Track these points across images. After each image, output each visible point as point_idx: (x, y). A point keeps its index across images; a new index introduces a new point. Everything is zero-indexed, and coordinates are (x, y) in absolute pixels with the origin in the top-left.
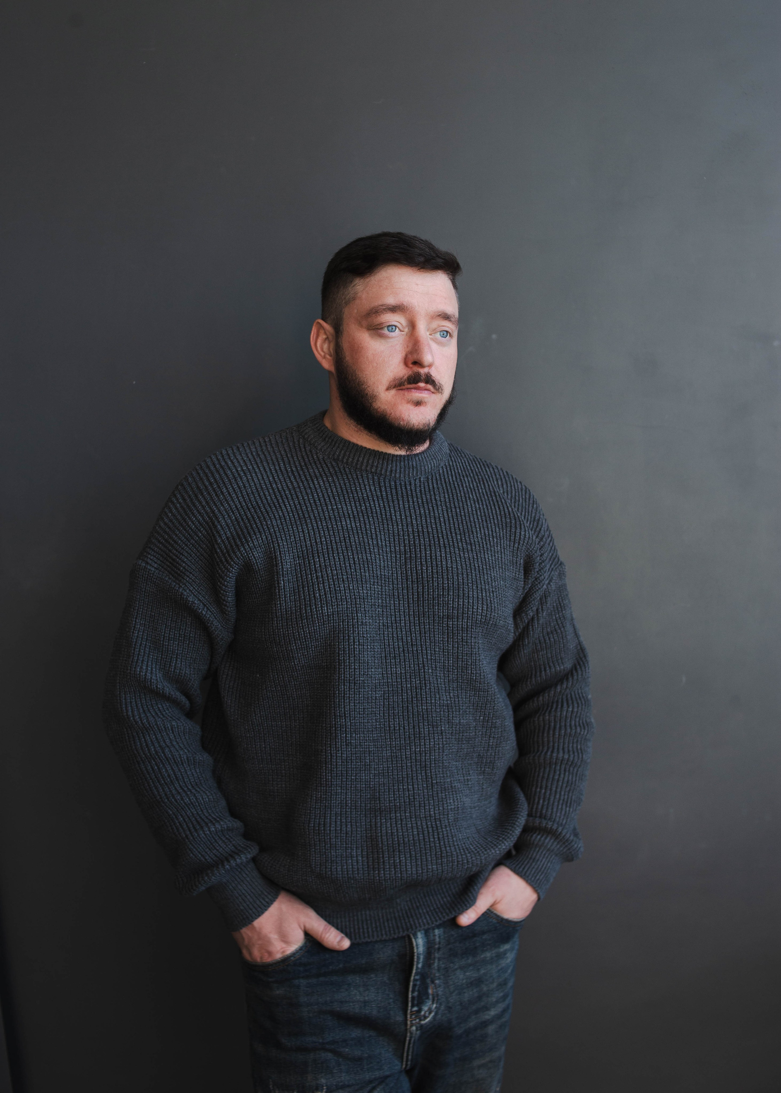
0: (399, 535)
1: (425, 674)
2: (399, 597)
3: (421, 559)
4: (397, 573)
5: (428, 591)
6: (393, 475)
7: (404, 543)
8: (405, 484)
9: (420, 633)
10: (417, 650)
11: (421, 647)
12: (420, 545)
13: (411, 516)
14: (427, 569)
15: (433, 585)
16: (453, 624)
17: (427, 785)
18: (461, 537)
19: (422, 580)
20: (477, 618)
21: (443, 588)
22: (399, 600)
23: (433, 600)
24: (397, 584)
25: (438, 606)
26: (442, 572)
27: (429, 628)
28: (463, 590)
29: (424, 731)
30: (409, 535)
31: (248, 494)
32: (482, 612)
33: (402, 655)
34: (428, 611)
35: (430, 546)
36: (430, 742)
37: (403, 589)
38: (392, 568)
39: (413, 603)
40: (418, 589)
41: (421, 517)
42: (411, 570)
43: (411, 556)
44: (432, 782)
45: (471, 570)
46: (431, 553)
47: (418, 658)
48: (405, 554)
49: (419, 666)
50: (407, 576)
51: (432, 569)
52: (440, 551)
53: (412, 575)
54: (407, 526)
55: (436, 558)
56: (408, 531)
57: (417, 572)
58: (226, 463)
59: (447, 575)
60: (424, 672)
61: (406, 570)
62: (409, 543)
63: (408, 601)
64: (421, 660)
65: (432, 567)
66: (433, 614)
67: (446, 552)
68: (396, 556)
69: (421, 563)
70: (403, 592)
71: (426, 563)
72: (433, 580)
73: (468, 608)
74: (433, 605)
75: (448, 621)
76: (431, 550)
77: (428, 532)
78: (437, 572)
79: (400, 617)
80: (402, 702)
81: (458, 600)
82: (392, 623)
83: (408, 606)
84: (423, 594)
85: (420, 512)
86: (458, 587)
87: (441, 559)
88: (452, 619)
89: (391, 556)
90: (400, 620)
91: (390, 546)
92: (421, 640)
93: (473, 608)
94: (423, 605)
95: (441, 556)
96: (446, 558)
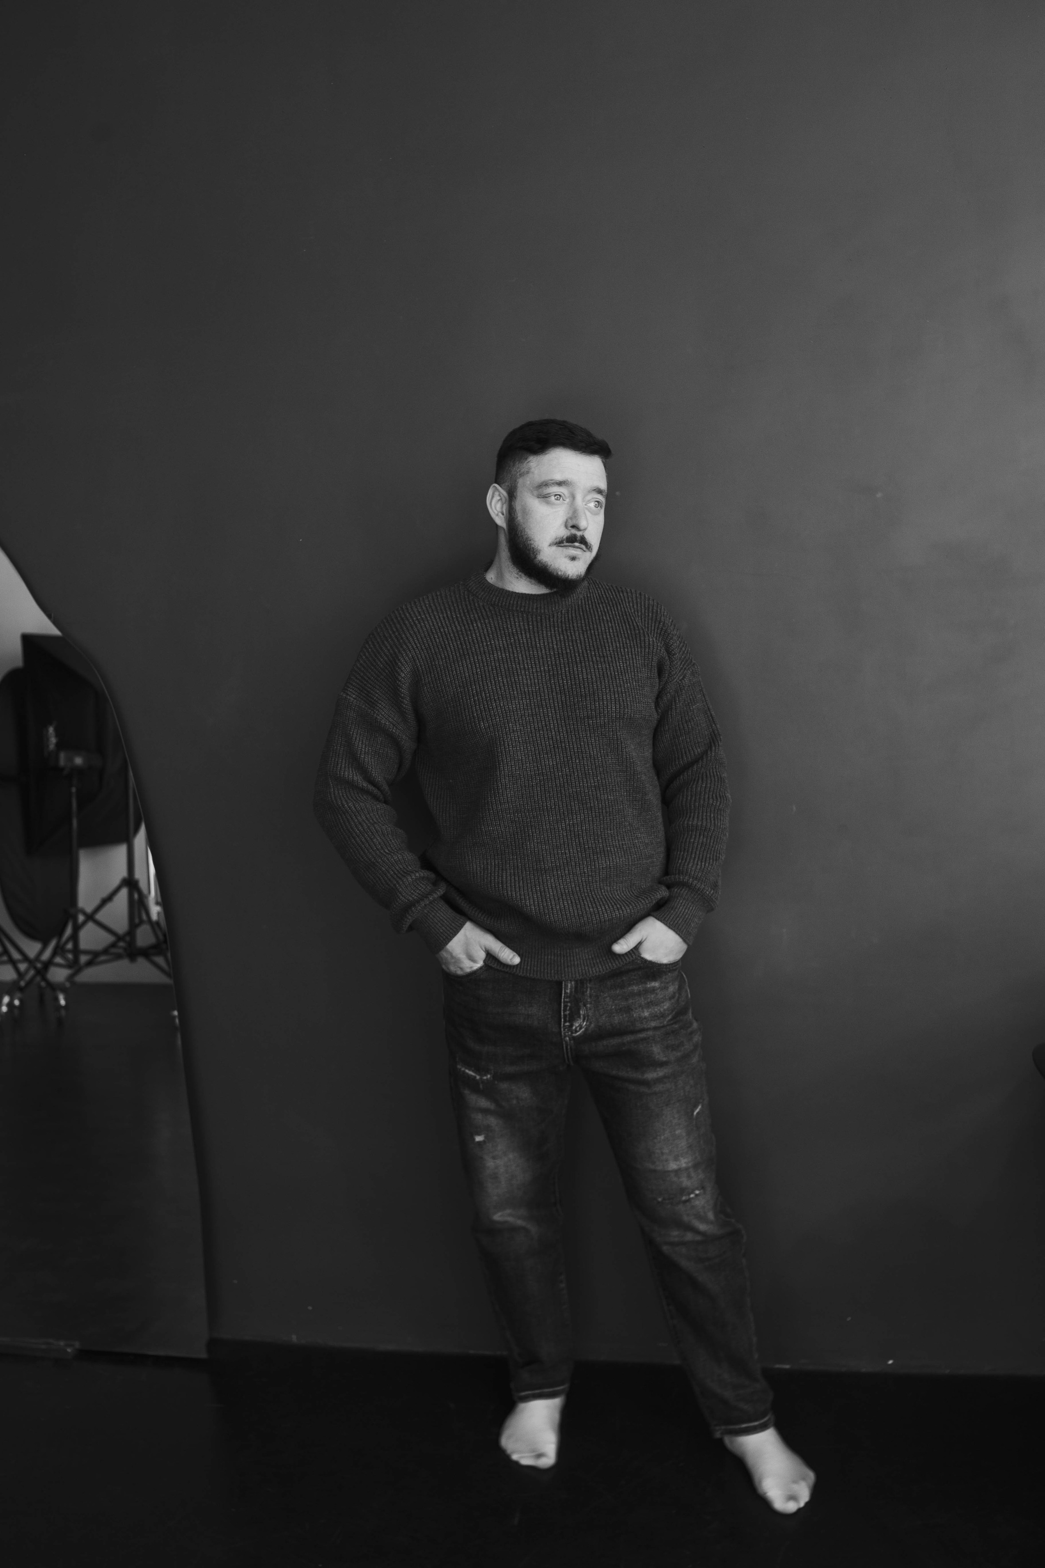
0: (543, 658)
1: (572, 765)
2: (546, 706)
3: (562, 675)
4: (543, 688)
5: (569, 699)
6: (539, 611)
7: (548, 664)
8: (549, 617)
9: (567, 732)
10: (565, 746)
11: (569, 743)
12: (560, 664)
13: (552, 643)
14: (567, 682)
15: (573, 694)
16: (592, 723)
17: (581, 849)
18: (595, 653)
19: (564, 691)
20: (612, 715)
21: (581, 696)
22: (547, 709)
23: (574, 706)
24: (545, 696)
25: (579, 709)
26: (579, 683)
27: (574, 727)
28: (598, 695)
29: (575, 809)
30: (551, 658)
31: (421, 638)
32: (616, 710)
33: (553, 750)
34: (572, 714)
35: (568, 664)
36: (580, 816)
37: (549, 700)
38: (538, 684)
39: (559, 709)
40: (561, 698)
41: (561, 642)
42: (555, 684)
43: (553, 674)
44: (584, 847)
45: (604, 677)
46: (569, 669)
47: (566, 752)
48: (549, 672)
49: (567, 758)
50: (552, 689)
51: (571, 681)
52: (577, 667)
53: (556, 688)
54: (549, 650)
55: (574, 673)
56: (550, 654)
57: (559, 685)
58: (405, 615)
59: (584, 685)
60: (572, 762)
61: (551, 684)
62: (552, 664)
63: (555, 708)
64: (569, 753)
65: (571, 680)
66: (576, 716)
67: (582, 666)
68: (541, 675)
69: (562, 679)
70: (549, 702)
71: (566, 678)
72: (572, 690)
73: (603, 708)
74: (575, 710)
75: (588, 720)
76: (569, 667)
77: (567, 653)
78: (575, 684)
79: (549, 721)
80: (556, 786)
81: (595, 703)
82: (543, 727)
83: (555, 712)
84: (566, 702)
85: (560, 638)
86: (594, 693)
87: (578, 673)
88: (592, 718)
89: (537, 675)
90: (550, 724)
91: (536, 667)
92: (568, 738)
93: (607, 708)
94: (567, 710)
95: (578, 670)
96: (582, 672)
